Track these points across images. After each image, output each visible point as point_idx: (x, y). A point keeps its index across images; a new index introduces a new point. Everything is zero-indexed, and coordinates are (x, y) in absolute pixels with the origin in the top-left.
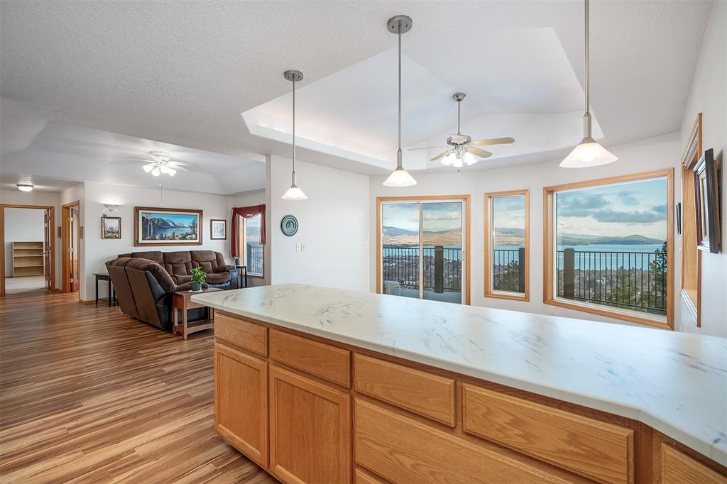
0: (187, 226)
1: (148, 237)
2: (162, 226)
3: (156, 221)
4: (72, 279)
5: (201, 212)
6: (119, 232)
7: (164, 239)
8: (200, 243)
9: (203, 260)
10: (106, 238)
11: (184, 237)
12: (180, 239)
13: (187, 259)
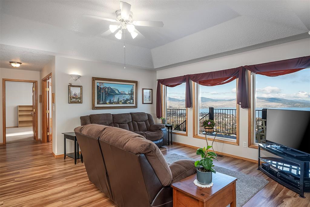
0: (127, 93)
1: (101, 102)
2: (111, 93)
3: (107, 90)
4: (48, 133)
5: (136, 82)
6: (81, 98)
7: (112, 103)
8: (136, 107)
9: (140, 120)
10: (72, 102)
11: (125, 103)
12: (123, 103)
13: (129, 119)
